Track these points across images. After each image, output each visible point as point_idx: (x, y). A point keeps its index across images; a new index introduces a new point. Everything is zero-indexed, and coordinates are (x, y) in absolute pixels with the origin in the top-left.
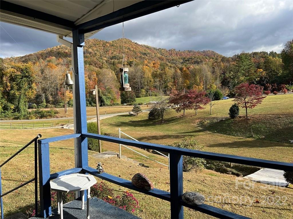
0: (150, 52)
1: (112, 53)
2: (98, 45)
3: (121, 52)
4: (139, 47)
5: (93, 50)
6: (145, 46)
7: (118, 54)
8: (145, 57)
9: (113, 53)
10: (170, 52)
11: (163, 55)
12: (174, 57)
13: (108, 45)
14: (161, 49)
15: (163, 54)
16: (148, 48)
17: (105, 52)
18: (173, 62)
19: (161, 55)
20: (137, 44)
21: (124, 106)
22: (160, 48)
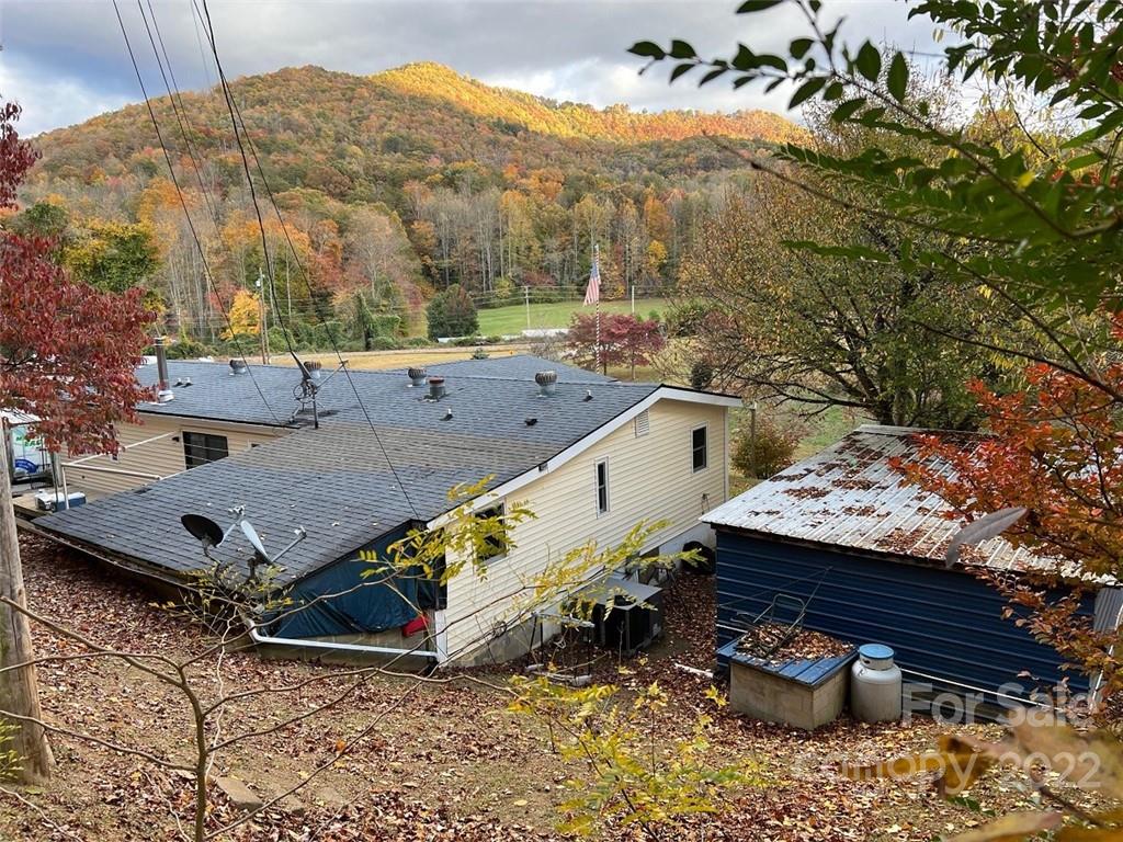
0: (531, 117)
1: (382, 127)
2: (323, 91)
3: (416, 121)
4: (487, 98)
5: (308, 114)
6: (510, 93)
7: (404, 132)
8: (512, 141)
9: (387, 128)
10: (610, 116)
11: (580, 131)
12: (622, 136)
13: (366, 94)
14: (572, 104)
15: (581, 124)
16: (522, 100)
17: (356, 122)
18: (617, 159)
19: (573, 128)
20: (478, 86)
21: (442, 350)
22: (567, 103)
